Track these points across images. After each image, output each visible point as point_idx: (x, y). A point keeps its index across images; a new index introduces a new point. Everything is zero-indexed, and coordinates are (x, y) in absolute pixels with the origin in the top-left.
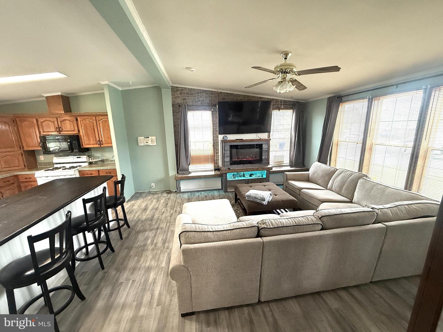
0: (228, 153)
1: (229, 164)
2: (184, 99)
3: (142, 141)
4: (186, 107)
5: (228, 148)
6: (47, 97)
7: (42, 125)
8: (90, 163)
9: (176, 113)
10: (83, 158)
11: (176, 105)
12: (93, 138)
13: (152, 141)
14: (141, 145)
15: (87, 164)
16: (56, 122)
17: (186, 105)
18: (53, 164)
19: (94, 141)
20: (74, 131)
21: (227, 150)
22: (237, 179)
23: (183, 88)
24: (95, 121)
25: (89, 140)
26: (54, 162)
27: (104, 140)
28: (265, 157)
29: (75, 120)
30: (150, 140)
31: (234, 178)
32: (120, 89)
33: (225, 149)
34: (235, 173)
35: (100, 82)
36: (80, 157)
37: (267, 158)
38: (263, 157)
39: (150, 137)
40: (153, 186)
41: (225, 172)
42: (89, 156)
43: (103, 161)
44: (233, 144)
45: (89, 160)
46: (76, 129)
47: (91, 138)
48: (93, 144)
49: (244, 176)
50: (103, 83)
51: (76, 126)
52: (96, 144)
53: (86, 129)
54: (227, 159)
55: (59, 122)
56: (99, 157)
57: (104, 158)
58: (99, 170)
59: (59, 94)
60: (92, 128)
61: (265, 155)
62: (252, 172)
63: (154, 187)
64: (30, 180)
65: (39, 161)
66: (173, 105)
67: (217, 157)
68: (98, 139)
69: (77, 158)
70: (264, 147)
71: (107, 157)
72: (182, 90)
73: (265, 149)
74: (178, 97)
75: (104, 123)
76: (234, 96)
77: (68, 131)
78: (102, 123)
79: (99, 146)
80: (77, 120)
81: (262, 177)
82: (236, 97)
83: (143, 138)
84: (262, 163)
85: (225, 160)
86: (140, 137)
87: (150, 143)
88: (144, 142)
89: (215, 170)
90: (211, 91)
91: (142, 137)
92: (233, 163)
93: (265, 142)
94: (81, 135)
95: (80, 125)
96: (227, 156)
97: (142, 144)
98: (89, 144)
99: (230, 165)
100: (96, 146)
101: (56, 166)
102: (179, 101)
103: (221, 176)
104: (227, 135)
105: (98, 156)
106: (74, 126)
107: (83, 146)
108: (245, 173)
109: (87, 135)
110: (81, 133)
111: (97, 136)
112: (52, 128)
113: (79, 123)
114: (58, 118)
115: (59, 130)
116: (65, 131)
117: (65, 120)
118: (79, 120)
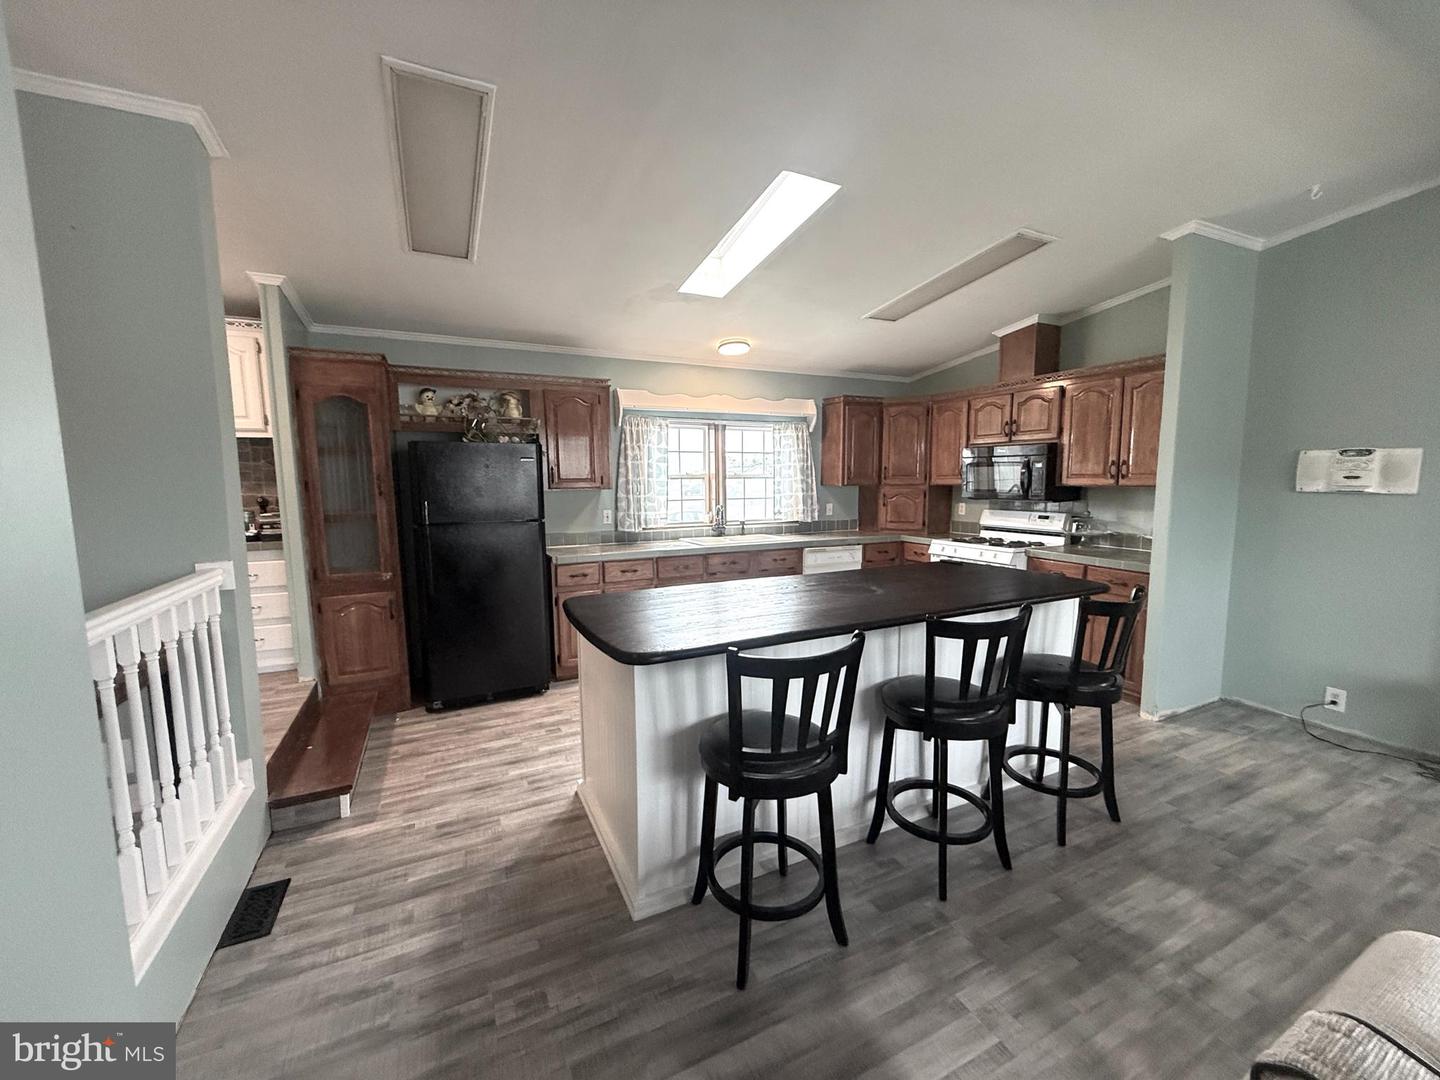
3: (1320, 470)
6: (1003, 339)
8: (1074, 541)
10: (1055, 522)
12: (1097, 453)
13: (1390, 469)
14: (1313, 489)
15: (1060, 541)
16: (1008, 408)
18: (979, 529)
19: (1098, 463)
20: (1046, 431)
24: (1116, 395)
25: (1085, 459)
26: (982, 523)
27: (1135, 463)
29: (1057, 396)
30: (1376, 465)
32: (1258, 244)
35: (1162, 236)
36: (1047, 518)
39: (1380, 452)
40: (1334, 703)
42: (1073, 517)
43: (1116, 538)
46: (1055, 424)
47: (1091, 454)
48: (1095, 476)
50: (1172, 235)
51: (1055, 413)
52: (1104, 475)
53: (1083, 424)
55: (1015, 406)
56: (1105, 524)
57: (1125, 530)
58: (1086, 567)
59: (1034, 320)
60: (1104, 418)
63: (1341, 708)
64: (922, 559)
65: (955, 519)
68: (1112, 458)
69: (1040, 517)
71: (1133, 527)
75: (1148, 397)
78: (1143, 398)
79: (1112, 481)
80: (1063, 394)
83: (1324, 455)
86: (1313, 453)
87: (1372, 482)
88: (1330, 475)
91: (1326, 453)
94: (1062, 445)
95: (1067, 413)
97: (1320, 486)
98: (1082, 475)
100: (1102, 481)
101: (985, 534)
105: (1106, 517)
106: (1050, 416)
107: (1061, 480)
109: (1082, 441)
110: (1065, 440)
111: (1113, 446)
112: (997, 425)
113: (1068, 403)
114: (1016, 395)
115: (1010, 428)
116: (1024, 432)
117: (1032, 398)
118: (1069, 393)
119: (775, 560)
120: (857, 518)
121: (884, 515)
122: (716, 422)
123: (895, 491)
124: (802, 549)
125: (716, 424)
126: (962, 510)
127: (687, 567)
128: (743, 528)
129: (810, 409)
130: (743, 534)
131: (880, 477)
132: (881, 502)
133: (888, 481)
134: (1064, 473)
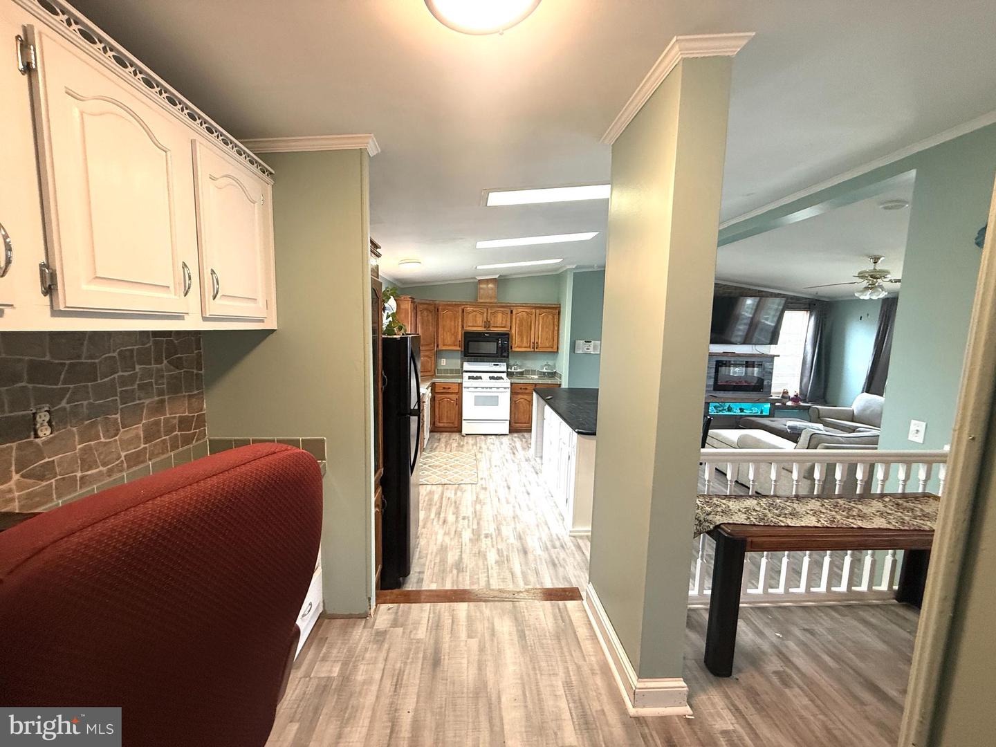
0: (712, 372)
1: (712, 389)
3: (581, 347)
5: (713, 364)
6: (480, 281)
7: (467, 316)
10: (502, 366)
12: (527, 338)
13: (595, 348)
16: (485, 314)
19: (527, 342)
20: (504, 327)
21: (711, 368)
22: (721, 413)
24: (534, 316)
25: (522, 340)
26: (466, 369)
27: (541, 342)
28: (768, 383)
29: (509, 312)
30: (592, 346)
34: (719, 404)
36: (497, 365)
37: (770, 384)
38: (764, 384)
39: (593, 342)
41: (707, 401)
42: (511, 364)
44: (720, 359)
45: (509, 369)
46: (509, 324)
47: (525, 338)
48: (526, 347)
49: (729, 409)
50: (569, 267)
51: (509, 320)
52: (530, 347)
53: (521, 325)
54: (711, 382)
55: (489, 314)
56: (522, 367)
58: (536, 384)
60: (529, 324)
62: (743, 405)
64: (450, 391)
65: (439, 367)
68: (532, 340)
69: (493, 365)
70: (767, 366)
73: (767, 370)
76: (721, 287)
77: (497, 327)
78: (543, 319)
79: (533, 350)
80: (512, 312)
81: (762, 412)
82: (724, 289)
83: (582, 342)
84: (761, 391)
86: (578, 341)
87: (591, 351)
88: (583, 348)
92: (717, 387)
93: (767, 359)
94: (512, 334)
95: (514, 320)
96: (712, 377)
97: (580, 352)
98: (520, 347)
100: (528, 350)
101: (466, 374)
106: (506, 321)
107: (511, 349)
108: (732, 405)
109: (521, 335)
110: (513, 331)
111: (532, 336)
112: (480, 321)
113: (514, 317)
114: (489, 309)
115: (487, 324)
116: (493, 327)
117: (497, 312)
118: (514, 312)
126: (443, 362)
134: (513, 346)
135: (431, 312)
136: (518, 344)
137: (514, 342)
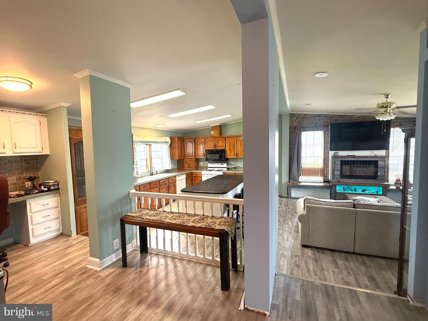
0: (338, 167)
2: (299, 123)
4: (301, 128)
5: (339, 163)
6: (212, 127)
7: (207, 143)
8: (228, 169)
9: (292, 133)
10: (225, 165)
11: (293, 127)
12: (233, 152)
15: (226, 169)
16: (214, 141)
17: (301, 127)
18: (207, 167)
19: (233, 154)
20: (223, 147)
21: (337, 165)
22: (346, 192)
23: (299, 114)
24: (236, 141)
25: (231, 153)
26: (209, 166)
27: (240, 154)
28: (381, 174)
29: (225, 140)
31: (344, 191)
33: (336, 163)
34: (346, 187)
36: (223, 164)
37: (383, 174)
38: (379, 174)
41: (335, 184)
42: (228, 164)
43: (235, 168)
44: (344, 159)
45: (228, 166)
46: (225, 146)
48: (233, 156)
49: (355, 190)
51: (225, 143)
52: (235, 156)
53: (230, 145)
54: (338, 173)
55: (216, 141)
56: (233, 165)
57: (236, 166)
58: (235, 173)
59: (219, 124)
60: (234, 145)
61: (382, 172)
64: (198, 176)
65: (200, 166)
66: (290, 127)
67: (326, 171)
68: (236, 152)
69: (221, 164)
70: (380, 163)
71: (238, 165)
72: (298, 116)
73: (381, 166)
74: (295, 121)
75: (241, 142)
77: (219, 147)
80: (226, 140)
81: (377, 193)
82: (349, 118)
84: (377, 179)
85: (335, 173)
89: (324, 182)
90: (324, 115)
92: (343, 177)
93: (381, 159)
94: (226, 150)
95: (227, 143)
96: (337, 170)
98: (230, 156)
99: (340, 178)
101: (210, 169)
102: (295, 124)
103: (330, 187)
104: (339, 152)
105: (233, 164)
106: (223, 144)
107: (226, 157)
108: (357, 187)
109: (230, 150)
110: (227, 149)
111: (236, 150)
112: (212, 145)
113: (227, 142)
114: (216, 139)
115: (215, 146)
116: (218, 147)
117: (219, 140)
118: (227, 140)
119: (172, 180)
120: (177, 167)
121: (186, 166)
122: (149, 143)
123: (187, 160)
124: (175, 176)
125: (148, 144)
126: (201, 164)
127: (156, 184)
128: (157, 173)
129: (168, 140)
130: (157, 174)
131: (184, 156)
132: (185, 163)
133: (186, 158)
134: (227, 155)
135: (192, 142)
136: (229, 155)
137: (227, 154)
